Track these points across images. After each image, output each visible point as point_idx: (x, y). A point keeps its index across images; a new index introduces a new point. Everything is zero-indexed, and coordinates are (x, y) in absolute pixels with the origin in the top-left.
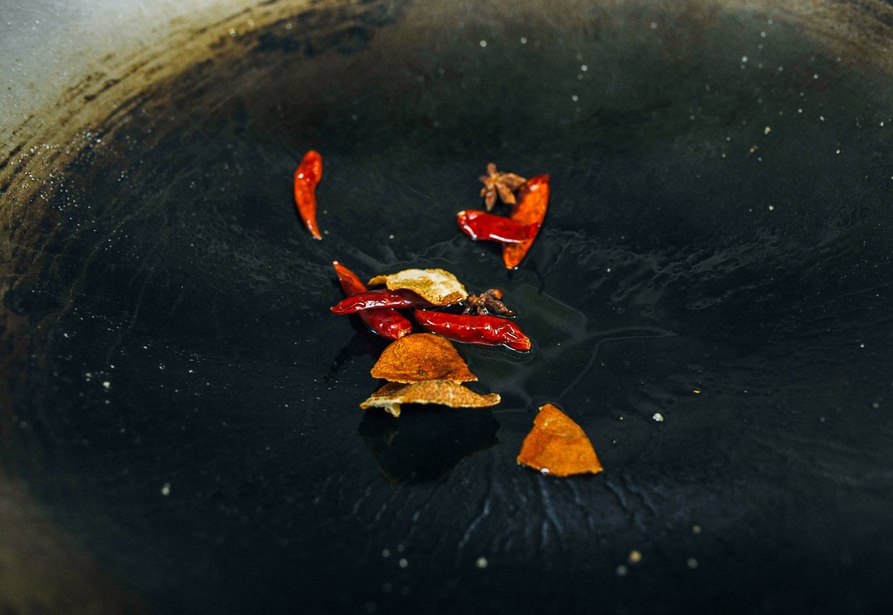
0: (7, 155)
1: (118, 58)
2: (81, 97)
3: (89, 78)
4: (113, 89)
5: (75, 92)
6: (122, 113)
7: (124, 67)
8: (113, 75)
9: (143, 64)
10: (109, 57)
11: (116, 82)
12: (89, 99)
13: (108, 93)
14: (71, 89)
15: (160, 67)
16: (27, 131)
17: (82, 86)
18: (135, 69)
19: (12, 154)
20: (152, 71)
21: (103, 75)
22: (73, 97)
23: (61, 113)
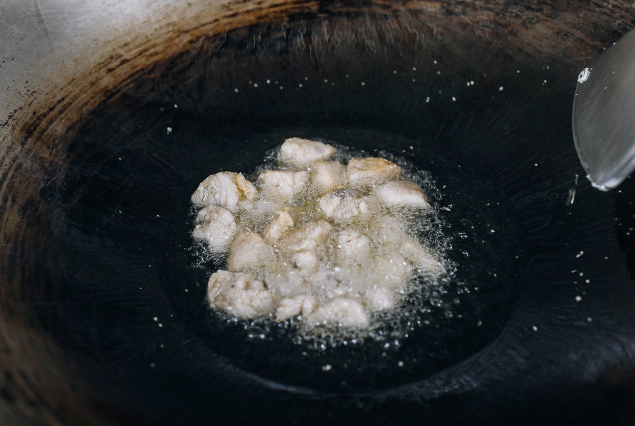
0: (56, 102)
1: (131, 46)
2: (105, 69)
3: (112, 58)
4: (125, 65)
5: (102, 65)
6: (129, 81)
7: (134, 52)
8: (127, 57)
9: (146, 50)
10: (126, 45)
11: (126, 61)
12: (110, 70)
13: (121, 67)
14: (100, 64)
15: (156, 54)
16: (70, 88)
17: (106, 63)
18: (140, 53)
19: (59, 102)
20: (151, 55)
21: (121, 56)
22: (100, 69)
23: (92, 78)
